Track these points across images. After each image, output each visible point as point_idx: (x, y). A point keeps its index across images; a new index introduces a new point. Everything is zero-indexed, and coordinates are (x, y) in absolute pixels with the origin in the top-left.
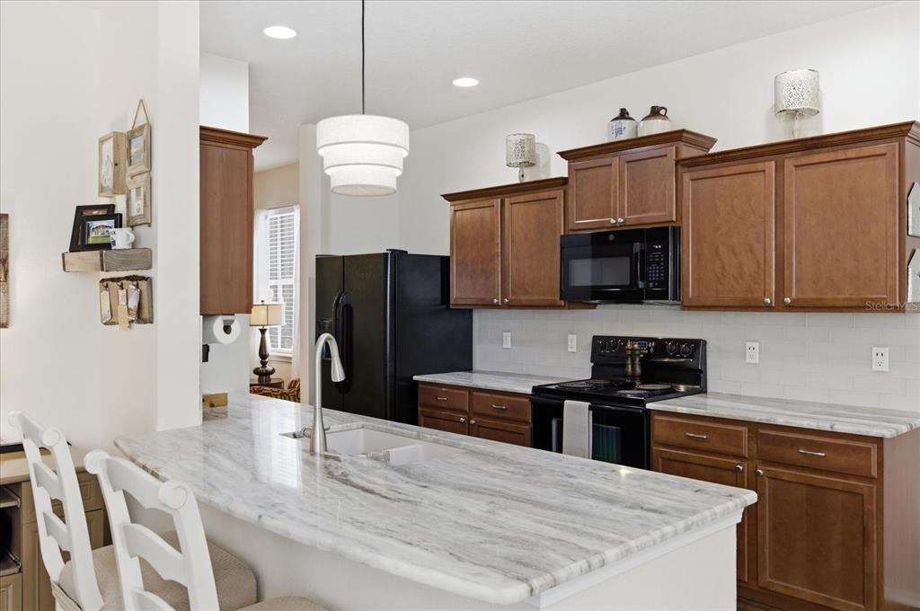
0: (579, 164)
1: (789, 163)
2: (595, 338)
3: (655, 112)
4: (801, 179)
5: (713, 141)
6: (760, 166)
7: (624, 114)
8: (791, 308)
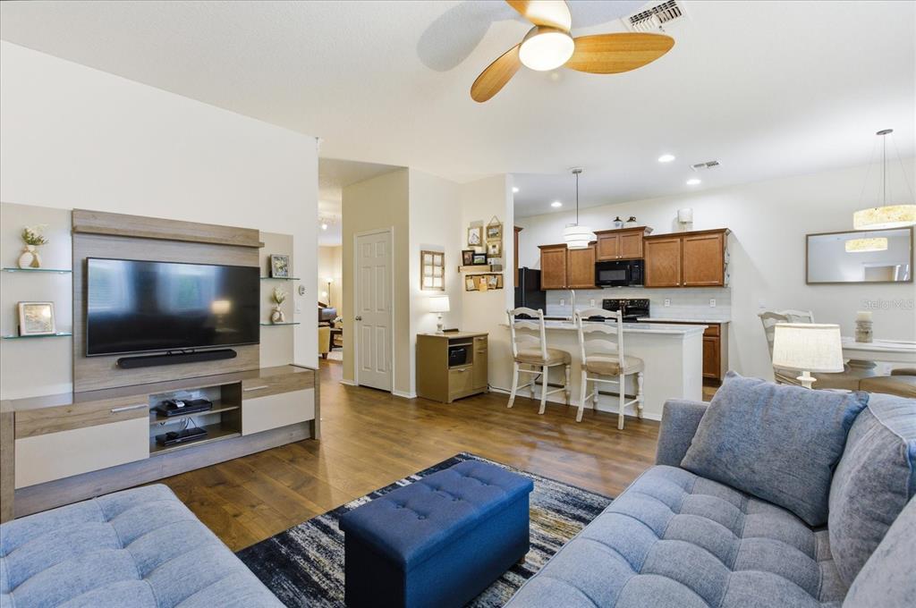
0: (602, 236)
1: (685, 239)
2: (604, 301)
3: (632, 219)
4: (690, 245)
5: (652, 230)
6: (674, 240)
7: (618, 220)
8: (685, 286)
